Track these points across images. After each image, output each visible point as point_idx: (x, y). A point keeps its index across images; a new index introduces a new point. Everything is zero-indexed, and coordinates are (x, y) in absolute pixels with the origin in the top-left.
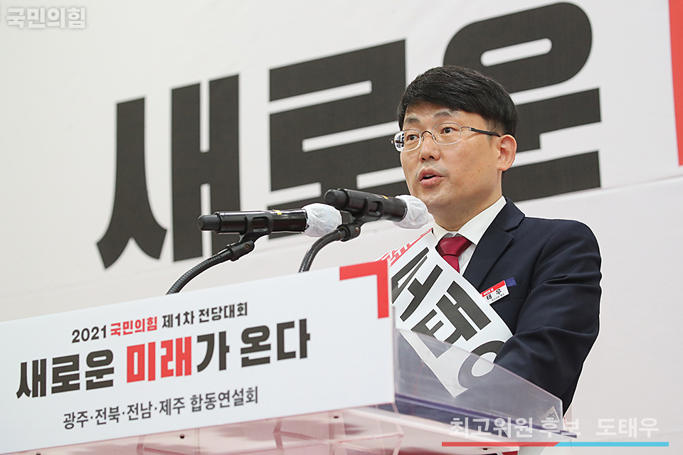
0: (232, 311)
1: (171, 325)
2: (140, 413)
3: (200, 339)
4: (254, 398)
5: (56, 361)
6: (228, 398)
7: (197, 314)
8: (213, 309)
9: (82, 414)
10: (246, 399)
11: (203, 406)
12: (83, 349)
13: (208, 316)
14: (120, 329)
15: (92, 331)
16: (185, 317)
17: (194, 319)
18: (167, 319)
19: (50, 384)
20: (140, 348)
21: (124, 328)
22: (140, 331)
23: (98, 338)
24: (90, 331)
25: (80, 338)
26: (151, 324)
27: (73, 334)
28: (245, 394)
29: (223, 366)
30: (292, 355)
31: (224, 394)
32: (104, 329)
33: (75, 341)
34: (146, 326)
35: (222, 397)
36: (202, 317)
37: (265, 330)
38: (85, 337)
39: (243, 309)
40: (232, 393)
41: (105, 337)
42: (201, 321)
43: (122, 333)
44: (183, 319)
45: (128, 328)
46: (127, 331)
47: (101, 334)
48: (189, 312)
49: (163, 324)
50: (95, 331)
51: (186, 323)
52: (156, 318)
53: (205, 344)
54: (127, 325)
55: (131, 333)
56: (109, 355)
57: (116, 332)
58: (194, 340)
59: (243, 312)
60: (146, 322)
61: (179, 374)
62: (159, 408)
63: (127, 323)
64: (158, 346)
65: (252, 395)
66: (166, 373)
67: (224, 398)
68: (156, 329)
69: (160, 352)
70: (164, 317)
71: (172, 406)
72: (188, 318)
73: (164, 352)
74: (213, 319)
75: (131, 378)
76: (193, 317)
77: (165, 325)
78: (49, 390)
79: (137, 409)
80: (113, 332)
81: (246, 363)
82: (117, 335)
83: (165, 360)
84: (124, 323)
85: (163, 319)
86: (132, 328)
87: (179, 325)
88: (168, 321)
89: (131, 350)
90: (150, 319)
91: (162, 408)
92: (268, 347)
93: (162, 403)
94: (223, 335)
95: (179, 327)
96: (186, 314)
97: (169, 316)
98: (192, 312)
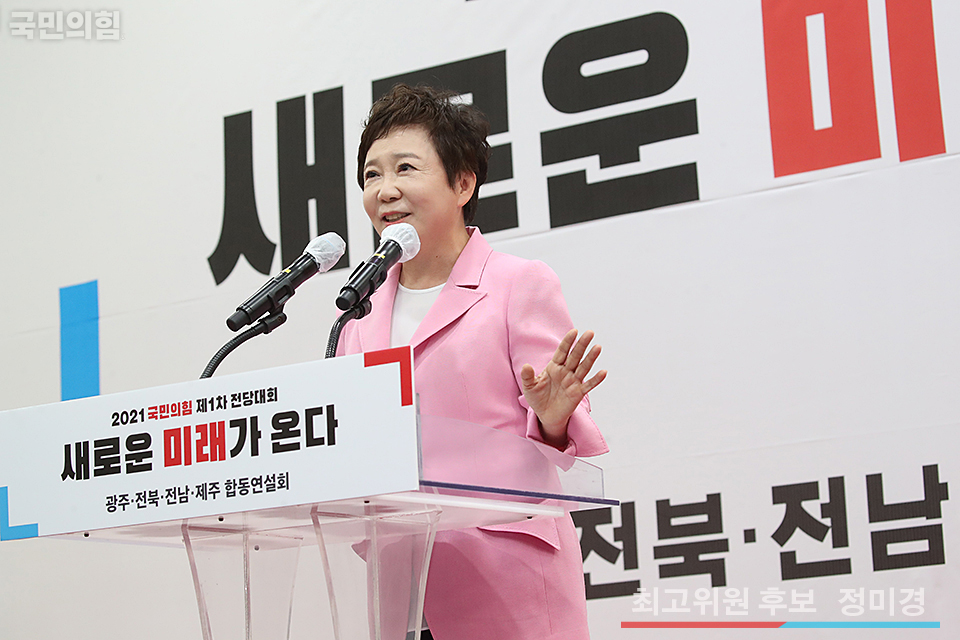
0: (263, 396)
1: (205, 410)
2: (178, 497)
3: (233, 424)
4: (285, 484)
5: (97, 443)
6: (261, 484)
7: (229, 399)
8: (244, 394)
9: (123, 497)
10: (277, 485)
11: (238, 491)
12: (123, 433)
13: (240, 400)
14: (157, 413)
15: (131, 414)
16: (218, 401)
17: (227, 404)
18: (201, 403)
19: (92, 467)
20: (176, 432)
21: (161, 412)
22: (176, 415)
24: (129, 414)
25: (119, 421)
26: (186, 409)
27: (113, 418)
28: (277, 480)
29: (255, 452)
30: (320, 441)
31: (257, 480)
32: (142, 413)
33: (115, 424)
35: (255, 482)
36: (234, 401)
37: (294, 415)
38: (125, 420)
39: (273, 394)
40: (264, 479)
41: (143, 420)
42: (233, 406)
43: (159, 417)
44: (216, 403)
45: (164, 411)
46: (164, 415)
47: (139, 417)
48: (222, 396)
49: (197, 408)
50: (134, 414)
51: (219, 408)
52: (191, 402)
53: (237, 429)
54: (163, 409)
55: (168, 417)
56: (147, 438)
57: (153, 416)
58: (227, 425)
59: (273, 398)
60: (182, 405)
61: (214, 459)
62: (196, 493)
63: (164, 407)
64: (193, 430)
65: (283, 481)
66: (201, 458)
67: (257, 484)
68: (191, 413)
69: (195, 436)
70: (198, 401)
71: (208, 491)
72: (221, 402)
73: (198, 436)
74: (245, 404)
75: (169, 462)
76: (225, 402)
77: (199, 409)
78: (92, 473)
79: (174, 493)
80: (151, 416)
81: (277, 448)
82: (154, 419)
83: (201, 444)
84: (161, 407)
85: (197, 403)
86: (168, 412)
87: (212, 409)
88: (202, 406)
89: (168, 434)
90: (185, 403)
91: (199, 493)
92: (297, 433)
93: (198, 487)
94: (254, 420)
95: (212, 412)
96: (219, 398)
97: (203, 400)
98: (225, 397)
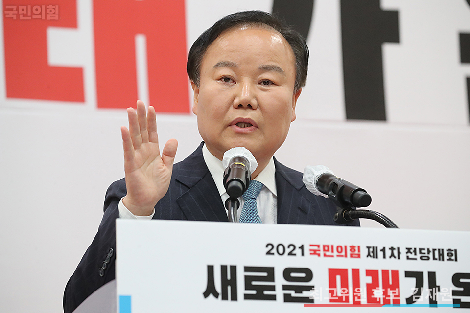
0: (441, 254)
1: (375, 256)
3: (408, 274)
5: (247, 269)
7: (403, 251)
8: (420, 250)
12: (280, 264)
13: (415, 254)
14: (319, 251)
15: (289, 247)
16: (390, 251)
17: (401, 256)
18: (371, 250)
19: (241, 290)
20: (343, 273)
21: (324, 250)
22: (342, 256)
23: (295, 255)
24: (286, 246)
25: (274, 251)
26: (354, 252)
27: (267, 246)
32: (302, 248)
33: (269, 253)
34: (349, 253)
36: (409, 254)
39: (452, 254)
41: (303, 254)
42: (408, 258)
43: (322, 255)
44: (388, 253)
45: (328, 251)
46: (327, 253)
47: (298, 251)
48: (395, 247)
49: (367, 253)
50: (292, 248)
51: (393, 258)
52: (359, 247)
53: (413, 280)
54: (326, 248)
55: (333, 256)
56: (308, 273)
57: (315, 253)
58: (401, 275)
59: (453, 258)
60: (348, 249)
63: (328, 246)
64: (362, 274)
68: (360, 257)
69: (365, 280)
70: (368, 248)
72: (395, 253)
73: (369, 280)
74: (421, 258)
76: (399, 253)
77: (369, 255)
78: (240, 296)
80: (312, 252)
82: (317, 256)
83: (371, 287)
84: (324, 246)
85: (367, 250)
86: (333, 252)
87: (384, 257)
88: (373, 252)
89: (333, 273)
90: (352, 247)
94: (432, 275)
95: (384, 259)
96: (392, 249)
97: (373, 247)
98: (398, 249)
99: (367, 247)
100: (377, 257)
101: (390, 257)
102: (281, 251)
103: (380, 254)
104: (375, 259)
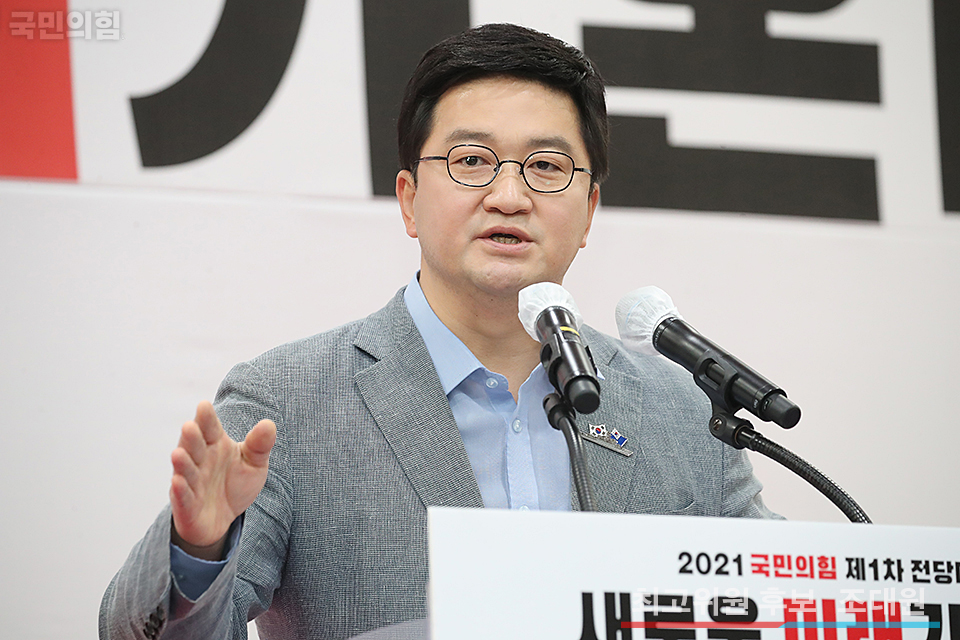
1: (861, 576)
3: (917, 609)
5: (649, 600)
7: (907, 567)
8: (936, 564)
12: (701, 589)
13: (928, 573)
14: (767, 565)
15: (716, 559)
16: (886, 566)
17: (903, 575)
18: (854, 564)
21: (776, 565)
22: (806, 576)
23: (727, 573)
24: (712, 558)
25: (692, 566)
26: (826, 568)
27: (680, 558)
32: (738, 560)
33: (683, 570)
34: (817, 569)
36: (917, 573)
41: (740, 573)
42: (915, 579)
43: (772, 573)
44: (883, 570)
45: (782, 566)
46: (782, 571)
47: (732, 567)
48: (894, 559)
49: (847, 572)
50: (722, 560)
51: (890, 579)
52: (833, 559)
53: (924, 619)
54: (779, 560)
55: (790, 576)
56: (750, 606)
57: (760, 569)
60: (816, 562)
63: (782, 557)
64: (840, 607)
69: (844, 618)
70: (849, 560)
72: (893, 570)
73: (852, 619)
74: (937, 579)
76: (900, 570)
77: (850, 574)
80: (756, 568)
82: (763, 575)
83: (854, 633)
84: (776, 557)
85: (847, 563)
86: (790, 568)
87: (876, 578)
88: (857, 569)
90: (823, 559)
95: (876, 582)
96: (889, 562)
97: (857, 559)
98: (899, 562)
99: (847, 559)
100: (864, 578)
101: (886, 578)
102: (704, 565)
103: (869, 572)
104: (861, 582)
